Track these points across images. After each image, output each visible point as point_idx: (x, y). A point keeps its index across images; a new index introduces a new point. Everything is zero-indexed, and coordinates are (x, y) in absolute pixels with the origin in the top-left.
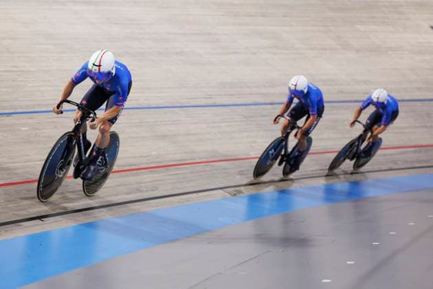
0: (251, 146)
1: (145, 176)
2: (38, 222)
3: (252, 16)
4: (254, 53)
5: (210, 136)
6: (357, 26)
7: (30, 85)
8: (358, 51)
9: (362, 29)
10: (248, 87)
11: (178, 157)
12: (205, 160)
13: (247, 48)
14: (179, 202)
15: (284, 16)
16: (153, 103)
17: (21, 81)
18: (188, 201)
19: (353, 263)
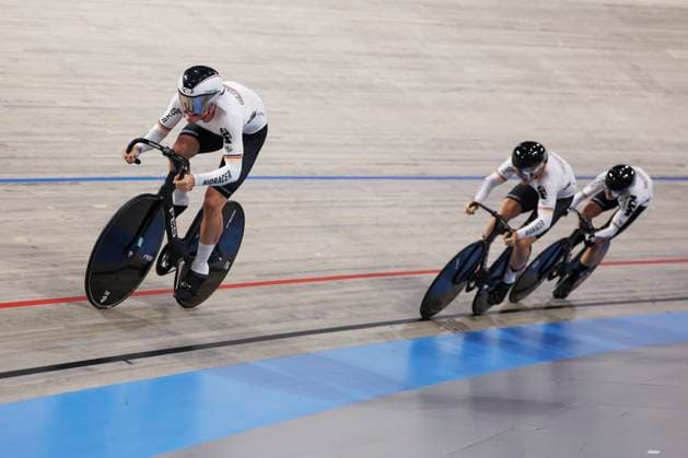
2: (122, 365)
4: (492, 91)
5: (413, 229)
6: (669, 51)
7: (110, 132)
8: (668, 93)
9: (675, 56)
10: (482, 148)
11: (359, 262)
13: (479, 82)
14: (360, 340)
15: (543, 30)
16: (320, 170)
17: (95, 125)
19: (658, 452)
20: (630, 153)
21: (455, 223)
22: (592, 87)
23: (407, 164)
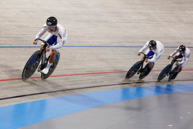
1: (97, 77)
4: (138, 23)
5: (121, 60)
6: (186, 12)
9: (188, 13)
13: (135, 20)
15: (152, 5)
16: (96, 44)
20: (176, 40)
21: (131, 59)
22: (165, 22)
23: (118, 43)
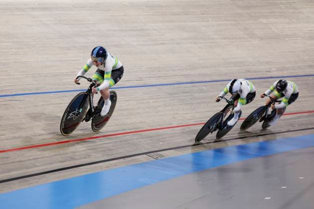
0: (173, 117)
3: (176, 15)
8: (261, 39)
10: (173, 70)
12: (133, 130)
18: (116, 166)
